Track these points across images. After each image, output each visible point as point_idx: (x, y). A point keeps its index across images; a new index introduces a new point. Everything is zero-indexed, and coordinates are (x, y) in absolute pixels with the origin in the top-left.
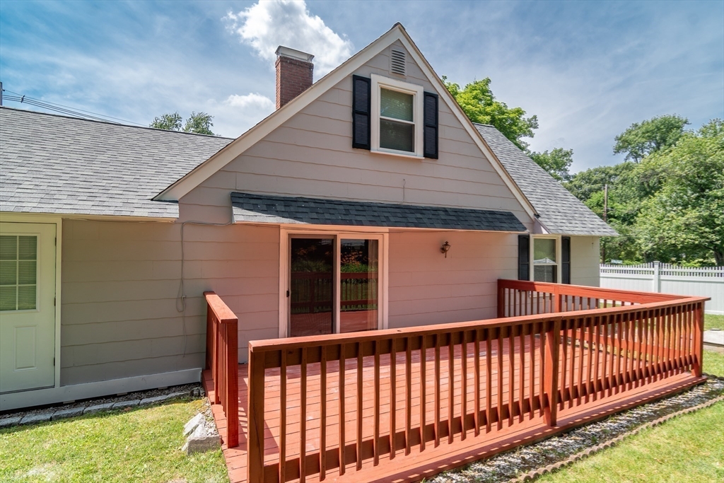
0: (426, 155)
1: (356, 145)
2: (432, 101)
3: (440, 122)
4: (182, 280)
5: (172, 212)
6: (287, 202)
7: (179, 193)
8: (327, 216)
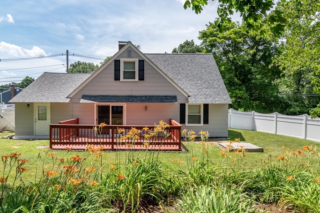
0: (139, 80)
1: (115, 80)
2: (142, 62)
3: (145, 68)
4: (72, 116)
5: (68, 100)
6: (95, 97)
7: (71, 96)
8: (104, 100)
